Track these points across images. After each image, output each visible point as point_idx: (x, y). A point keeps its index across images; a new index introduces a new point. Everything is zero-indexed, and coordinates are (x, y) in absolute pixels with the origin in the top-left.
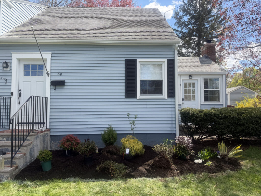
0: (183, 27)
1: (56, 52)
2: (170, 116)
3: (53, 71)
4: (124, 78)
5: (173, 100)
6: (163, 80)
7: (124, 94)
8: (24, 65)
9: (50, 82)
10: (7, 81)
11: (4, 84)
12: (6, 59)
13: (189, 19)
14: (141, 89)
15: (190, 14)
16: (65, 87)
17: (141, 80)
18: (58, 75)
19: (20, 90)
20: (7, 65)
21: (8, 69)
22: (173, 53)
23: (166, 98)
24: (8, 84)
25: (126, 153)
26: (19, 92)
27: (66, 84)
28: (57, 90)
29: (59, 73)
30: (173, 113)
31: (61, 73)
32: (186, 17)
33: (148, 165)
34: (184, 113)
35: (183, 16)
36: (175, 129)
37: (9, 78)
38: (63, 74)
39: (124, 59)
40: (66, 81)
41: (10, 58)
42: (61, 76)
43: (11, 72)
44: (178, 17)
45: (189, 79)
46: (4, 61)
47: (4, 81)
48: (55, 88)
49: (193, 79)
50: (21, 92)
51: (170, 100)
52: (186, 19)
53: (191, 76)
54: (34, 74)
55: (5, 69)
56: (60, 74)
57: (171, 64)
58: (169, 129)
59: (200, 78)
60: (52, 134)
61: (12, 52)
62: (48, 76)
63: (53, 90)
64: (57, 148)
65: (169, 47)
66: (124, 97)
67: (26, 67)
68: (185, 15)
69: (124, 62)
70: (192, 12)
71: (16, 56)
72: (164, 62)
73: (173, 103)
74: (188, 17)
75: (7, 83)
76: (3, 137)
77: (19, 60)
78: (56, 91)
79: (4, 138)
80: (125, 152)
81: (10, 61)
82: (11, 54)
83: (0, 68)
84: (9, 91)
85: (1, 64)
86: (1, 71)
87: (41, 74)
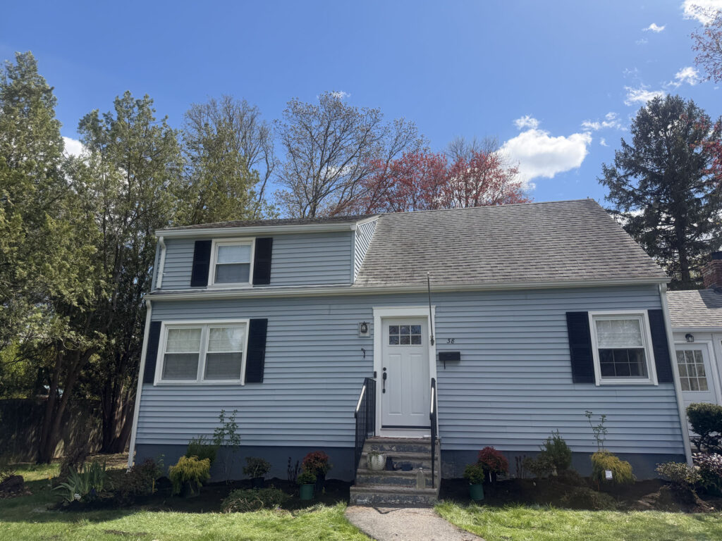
0: (631, 203)
1: (443, 304)
2: (668, 419)
3: (439, 336)
4: (567, 346)
5: (670, 387)
6: (643, 349)
7: (570, 376)
8: (390, 327)
9: (437, 355)
10: (366, 352)
11: (362, 358)
12: (364, 318)
13: (644, 182)
14: (602, 366)
15: (645, 170)
16: (462, 364)
17: (599, 350)
18: (448, 343)
19: (385, 369)
20: (365, 327)
21: (367, 335)
22: (658, 300)
23: (656, 383)
24: (367, 358)
25: (607, 477)
26: (383, 372)
27: (462, 358)
28: (448, 369)
29: (449, 339)
30: (674, 413)
31: (453, 339)
32: (635, 177)
33: (652, 498)
34: (699, 412)
35: (627, 176)
36: (682, 446)
37: (370, 348)
38: (456, 341)
39: (564, 312)
40: (462, 353)
41: (370, 317)
42: (452, 343)
43: (373, 340)
44: (615, 179)
45: (685, 342)
46: (362, 321)
47: (362, 353)
48: (443, 365)
49: (695, 342)
50: (386, 372)
51: (664, 387)
52: (634, 182)
53: (691, 336)
54: (406, 341)
55: (362, 335)
56: (451, 341)
57: (657, 319)
58: (669, 445)
59: (713, 340)
60: (444, 448)
61: (374, 308)
62: (432, 344)
63: (442, 369)
64: (453, 476)
65: (649, 288)
66: (570, 381)
67: (393, 330)
68: (631, 174)
69: (564, 318)
70: (650, 165)
71: (380, 312)
72: (642, 315)
73: (671, 393)
74: (640, 177)
76: (391, 445)
77: (383, 319)
78: (446, 370)
79: (393, 446)
80: (605, 476)
81: (370, 321)
82: (372, 309)
83: (356, 332)
84: (369, 370)
85: (356, 327)
86: (356, 337)
87: (417, 340)
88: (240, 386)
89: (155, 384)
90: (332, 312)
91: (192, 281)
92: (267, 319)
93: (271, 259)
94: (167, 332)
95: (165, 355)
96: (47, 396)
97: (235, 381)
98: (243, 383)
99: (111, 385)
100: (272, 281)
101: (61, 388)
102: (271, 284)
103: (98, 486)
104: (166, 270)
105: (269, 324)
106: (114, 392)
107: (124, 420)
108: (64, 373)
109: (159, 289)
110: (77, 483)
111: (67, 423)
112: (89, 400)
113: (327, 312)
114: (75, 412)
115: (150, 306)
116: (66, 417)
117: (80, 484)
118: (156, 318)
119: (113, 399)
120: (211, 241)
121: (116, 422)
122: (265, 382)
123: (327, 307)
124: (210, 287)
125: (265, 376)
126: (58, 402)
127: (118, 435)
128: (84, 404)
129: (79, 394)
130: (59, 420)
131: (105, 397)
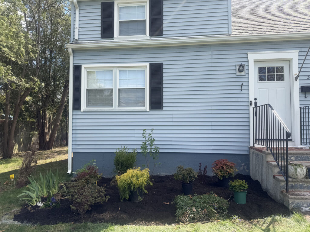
1: (304, 50)
3: (301, 74)
8: (259, 68)
9: (299, 88)
10: (243, 86)
11: (239, 91)
12: (240, 61)
18: (308, 79)
19: (255, 99)
20: (241, 68)
21: (243, 73)
26: (255, 101)
29: (309, 76)
41: (245, 60)
43: (248, 77)
46: (240, 63)
47: (239, 88)
48: (304, 95)
50: (257, 101)
54: (271, 78)
55: (238, 74)
61: (248, 53)
62: (296, 80)
63: (303, 98)
67: (261, 70)
71: (253, 56)
75: (242, 90)
77: (254, 62)
78: (306, 99)
81: (246, 64)
82: (247, 54)
83: (234, 72)
84: (246, 100)
85: (234, 68)
86: (234, 76)
87: (280, 78)
88: (146, 111)
89: (82, 110)
90: (214, 57)
91: (102, 34)
92: (163, 63)
93: (162, 16)
94: (86, 73)
95: (87, 90)
96: (4, 119)
97: (142, 109)
98: (148, 110)
99: (40, 113)
100: (164, 33)
101: (12, 115)
102: (164, 36)
103: (54, 190)
104: (81, 26)
105: (164, 67)
106: (43, 117)
107: (50, 132)
108: (12, 107)
109: (77, 40)
110: (37, 189)
111: (18, 135)
112: (29, 121)
113: (210, 57)
114: (22, 128)
115: (72, 53)
116: (17, 130)
117: (38, 188)
118: (77, 62)
119: (43, 121)
120: (114, 2)
121: (46, 133)
122: (164, 108)
123: (210, 53)
124: (116, 38)
125: (164, 105)
126: (11, 123)
127: (48, 140)
128: (26, 124)
129: (23, 118)
130: (13, 133)
131: (38, 120)
